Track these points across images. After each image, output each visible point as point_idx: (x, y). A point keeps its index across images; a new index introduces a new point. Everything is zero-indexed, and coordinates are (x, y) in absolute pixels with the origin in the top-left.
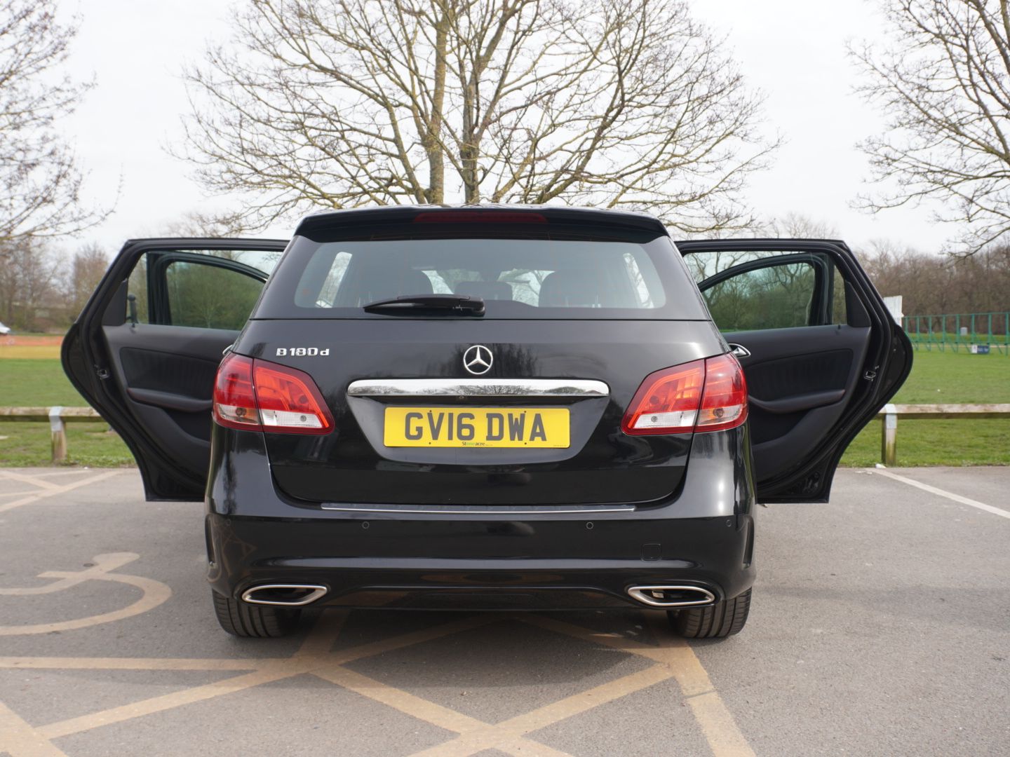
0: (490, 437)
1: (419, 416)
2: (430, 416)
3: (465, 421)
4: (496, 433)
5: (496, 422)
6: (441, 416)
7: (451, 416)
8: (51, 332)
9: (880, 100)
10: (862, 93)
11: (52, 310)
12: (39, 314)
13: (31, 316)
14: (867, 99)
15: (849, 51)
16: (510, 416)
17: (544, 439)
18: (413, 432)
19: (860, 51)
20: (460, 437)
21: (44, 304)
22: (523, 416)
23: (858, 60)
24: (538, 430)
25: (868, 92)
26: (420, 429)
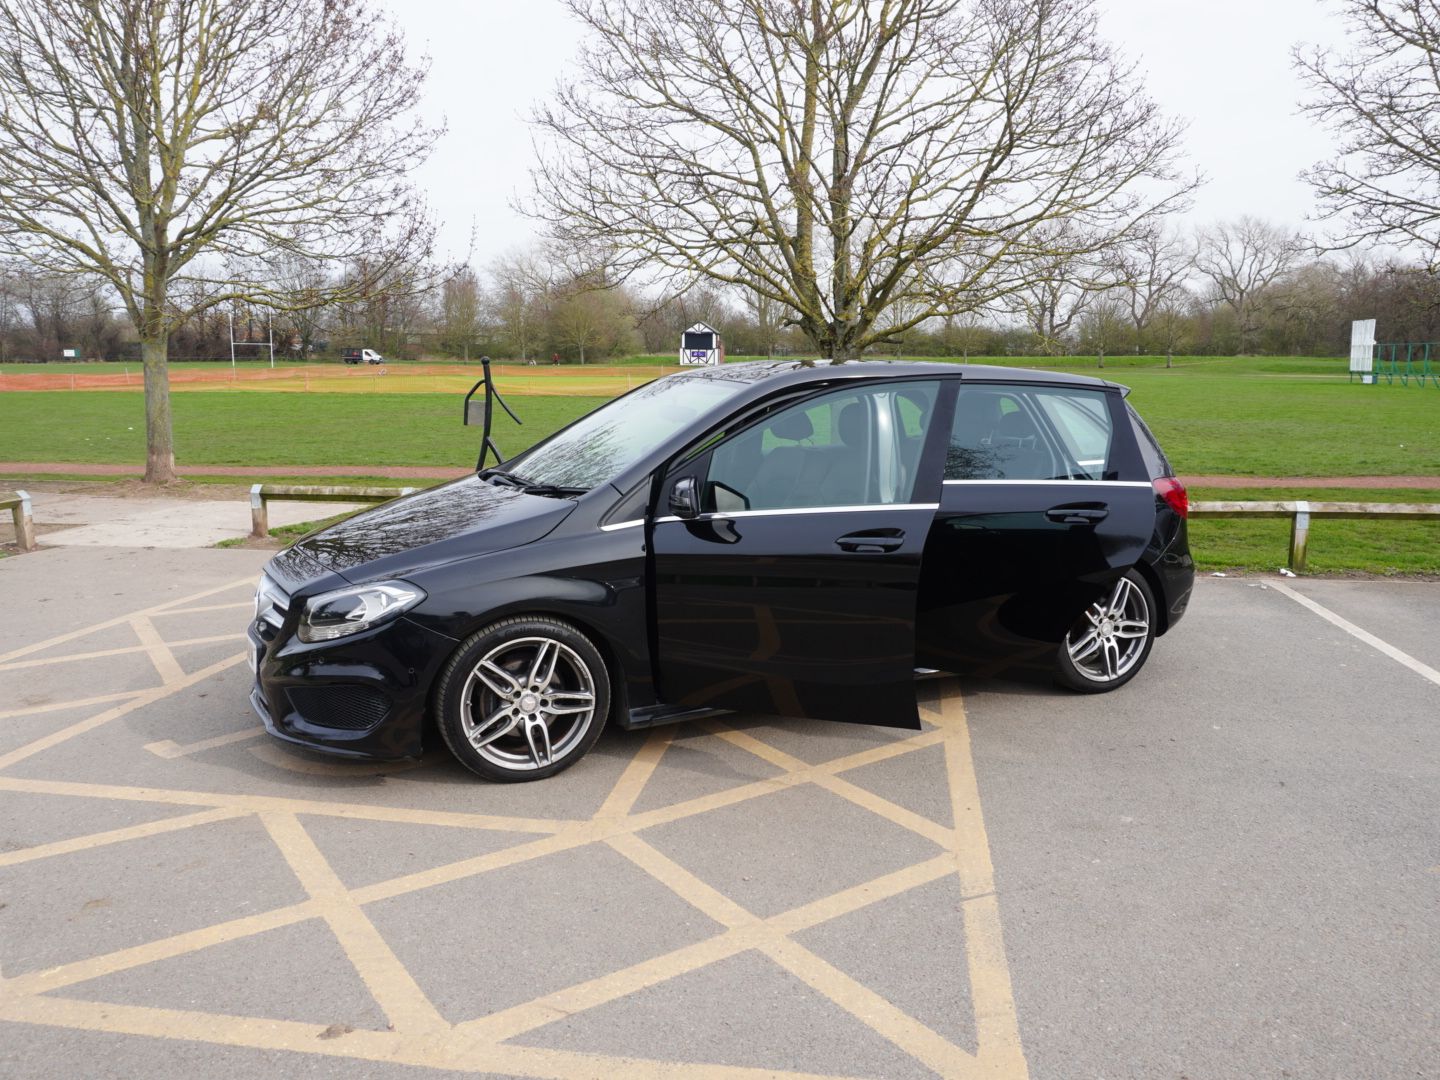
8: (423, 360)
9: (1334, 118)
10: (1311, 112)
11: (423, 336)
12: (410, 340)
13: (403, 342)
14: (1317, 118)
15: (1297, 61)
19: (1311, 60)
21: (415, 331)
23: (1308, 72)
25: (1319, 110)
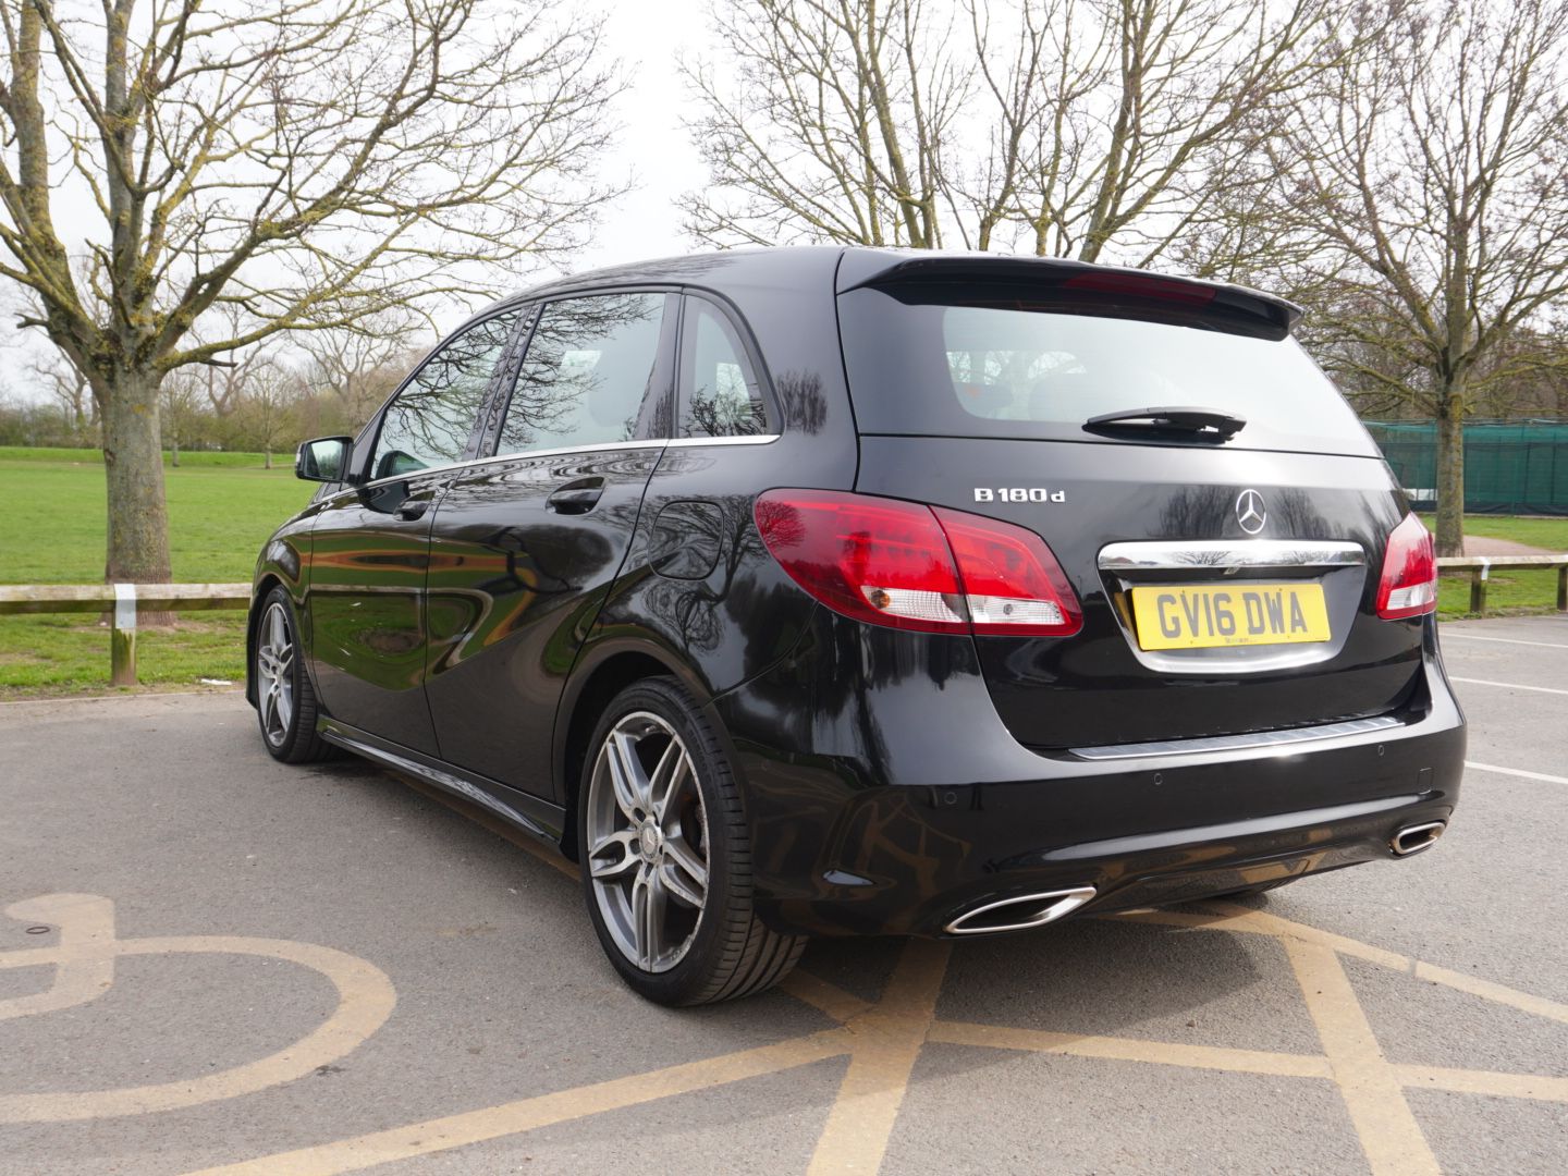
0: (1253, 630)
1: (1172, 600)
2: (1183, 598)
3: (1223, 606)
4: (1257, 624)
5: (1253, 604)
6: (1196, 597)
7: (1206, 596)
16: (1266, 595)
17: (1305, 629)
18: (1171, 627)
20: (1223, 632)
22: (1279, 595)
24: (1297, 617)
26: (1176, 620)
